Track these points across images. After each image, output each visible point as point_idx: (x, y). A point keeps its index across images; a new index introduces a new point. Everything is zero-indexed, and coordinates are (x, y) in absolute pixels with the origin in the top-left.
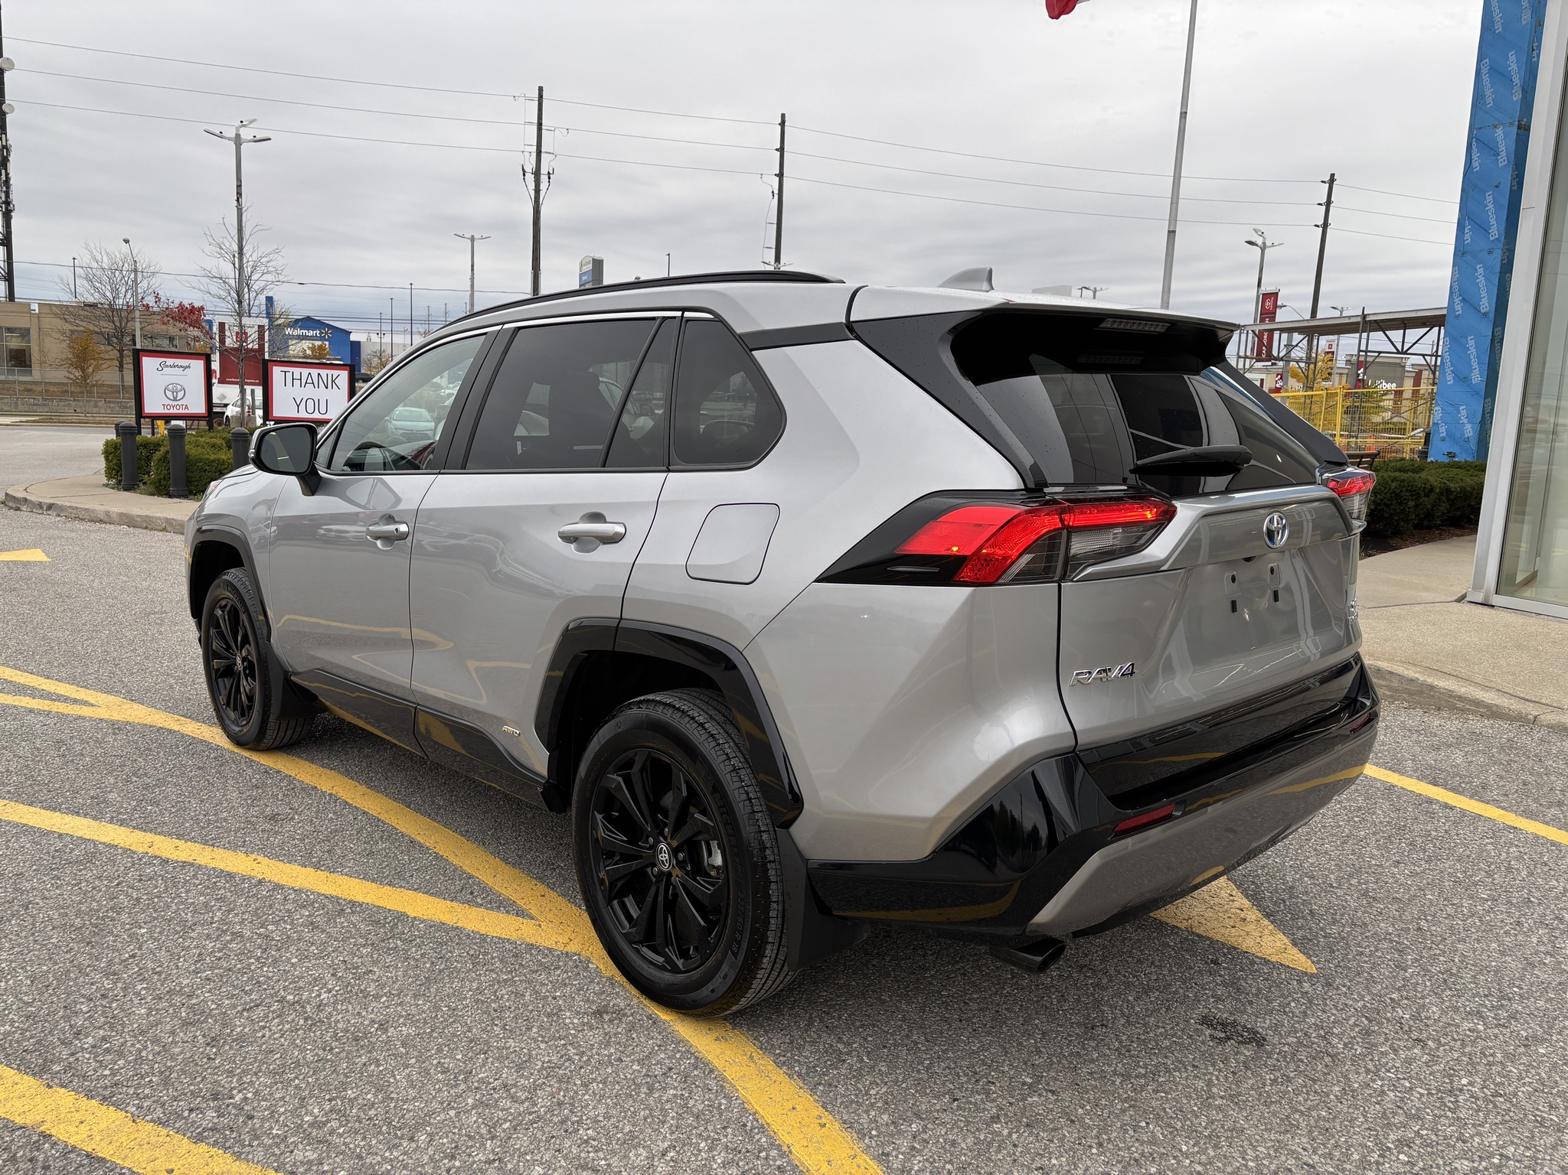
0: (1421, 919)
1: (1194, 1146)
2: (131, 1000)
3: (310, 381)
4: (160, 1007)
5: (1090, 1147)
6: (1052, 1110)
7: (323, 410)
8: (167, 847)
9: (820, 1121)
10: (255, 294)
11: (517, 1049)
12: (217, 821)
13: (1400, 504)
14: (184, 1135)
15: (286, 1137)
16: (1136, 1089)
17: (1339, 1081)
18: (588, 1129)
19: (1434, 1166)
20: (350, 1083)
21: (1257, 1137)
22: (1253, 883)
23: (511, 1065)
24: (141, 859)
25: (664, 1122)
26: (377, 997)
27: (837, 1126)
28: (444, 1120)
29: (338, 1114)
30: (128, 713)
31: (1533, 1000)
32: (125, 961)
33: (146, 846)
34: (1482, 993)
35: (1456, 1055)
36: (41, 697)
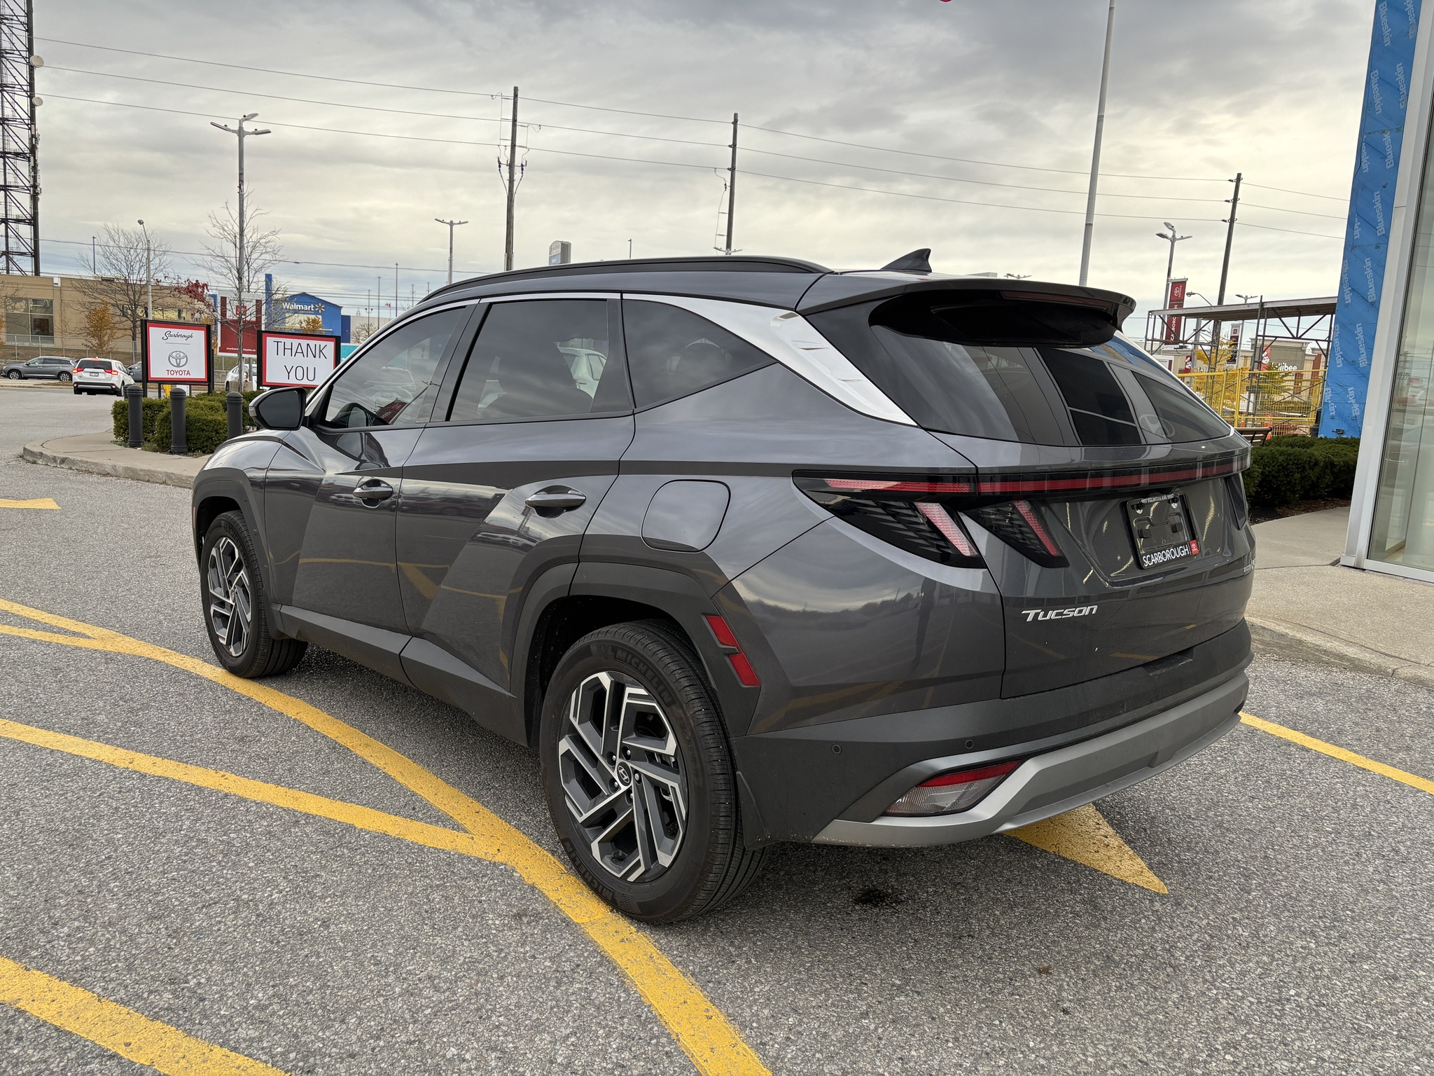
0: (1268, 848)
1: (1040, 1042)
2: (104, 896)
3: (299, 350)
4: (129, 902)
5: (947, 1041)
6: (916, 1009)
7: (311, 377)
8: (145, 763)
9: (708, 1014)
10: (254, 272)
11: (443, 945)
12: (192, 741)
13: (1287, 476)
14: (143, 1014)
15: (232, 1017)
16: (993, 992)
17: (1179, 990)
18: (500, 1016)
19: (1257, 1065)
20: (292, 972)
21: (1098, 1036)
22: (1119, 813)
23: (437, 959)
24: (122, 774)
25: (568, 1012)
26: (322, 898)
27: (722, 1018)
28: (373, 1006)
29: (279, 999)
30: (120, 645)
31: (1362, 922)
32: (102, 862)
33: (127, 762)
34: (1317, 916)
35: (1287, 969)
36: (45, 629)
